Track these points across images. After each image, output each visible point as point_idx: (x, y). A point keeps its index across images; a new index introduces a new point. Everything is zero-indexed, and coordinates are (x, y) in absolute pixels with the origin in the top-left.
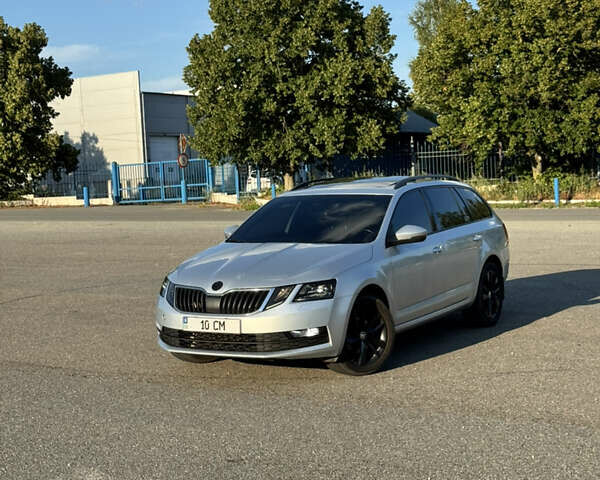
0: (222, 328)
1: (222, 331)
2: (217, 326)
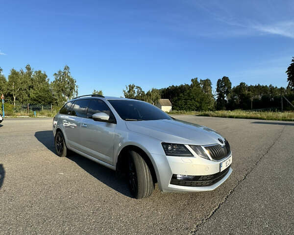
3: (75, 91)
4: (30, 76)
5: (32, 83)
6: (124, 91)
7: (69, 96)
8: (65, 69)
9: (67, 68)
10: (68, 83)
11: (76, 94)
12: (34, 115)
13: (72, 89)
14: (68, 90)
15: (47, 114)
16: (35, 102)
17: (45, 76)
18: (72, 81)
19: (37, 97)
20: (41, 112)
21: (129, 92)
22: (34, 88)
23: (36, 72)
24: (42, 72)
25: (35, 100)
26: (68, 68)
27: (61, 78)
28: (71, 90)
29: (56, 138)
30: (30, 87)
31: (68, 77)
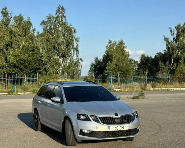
0: (123, 128)
1: (123, 129)
2: (121, 128)
3: (73, 48)
4: (7, 25)
5: (11, 38)
6: (166, 39)
7: (64, 56)
8: (58, 11)
9: (61, 10)
10: (64, 35)
11: (75, 52)
12: (14, 91)
13: (69, 44)
14: (63, 47)
15: (31, 89)
16: (16, 70)
17: (29, 24)
18: (69, 31)
19: (17, 61)
20: (23, 86)
21: (176, 40)
22: (13, 46)
23: (15, 18)
24: (25, 19)
25: (15, 67)
26: (63, 9)
27: (52, 27)
28: (67, 46)
29: (34, 116)
30: (7, 45)
31: (64, 24)
